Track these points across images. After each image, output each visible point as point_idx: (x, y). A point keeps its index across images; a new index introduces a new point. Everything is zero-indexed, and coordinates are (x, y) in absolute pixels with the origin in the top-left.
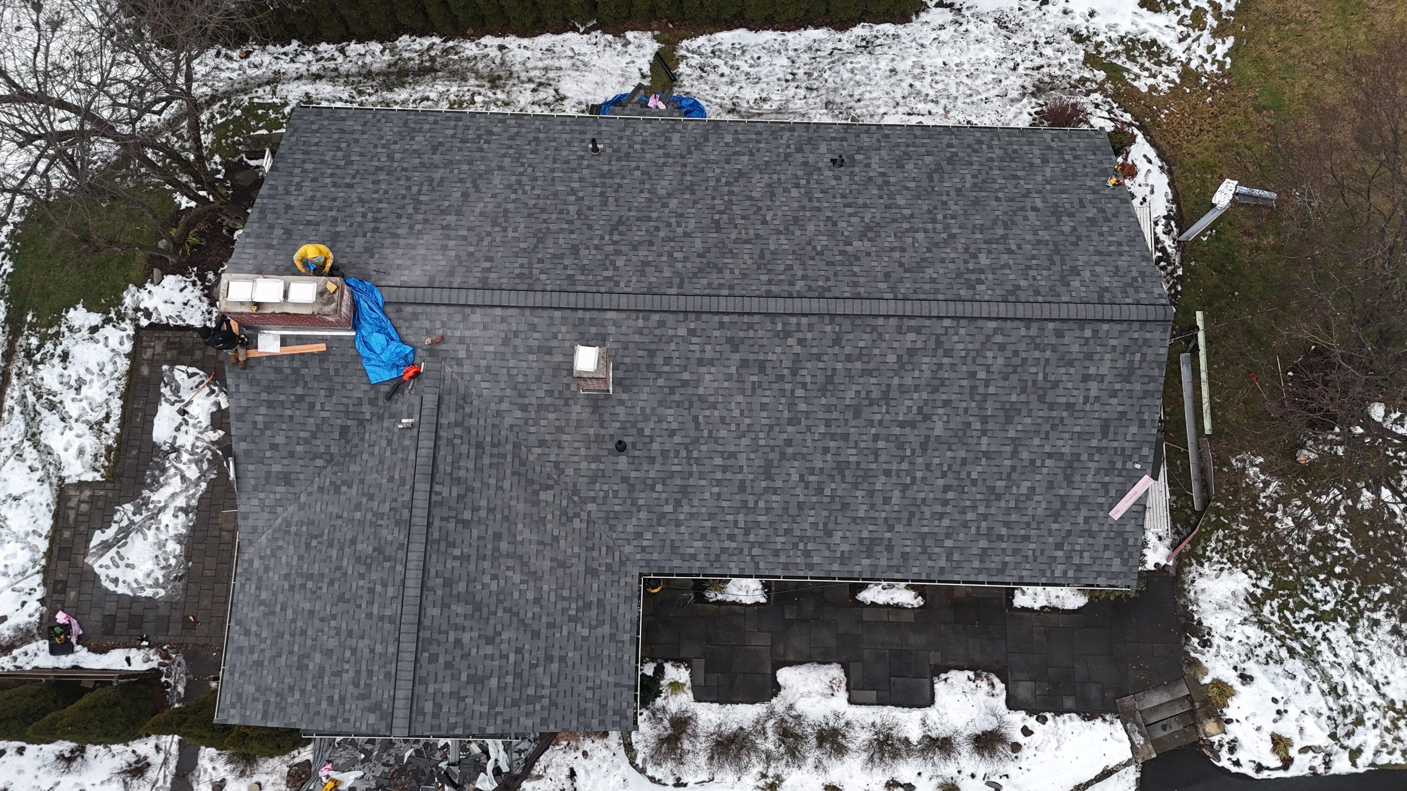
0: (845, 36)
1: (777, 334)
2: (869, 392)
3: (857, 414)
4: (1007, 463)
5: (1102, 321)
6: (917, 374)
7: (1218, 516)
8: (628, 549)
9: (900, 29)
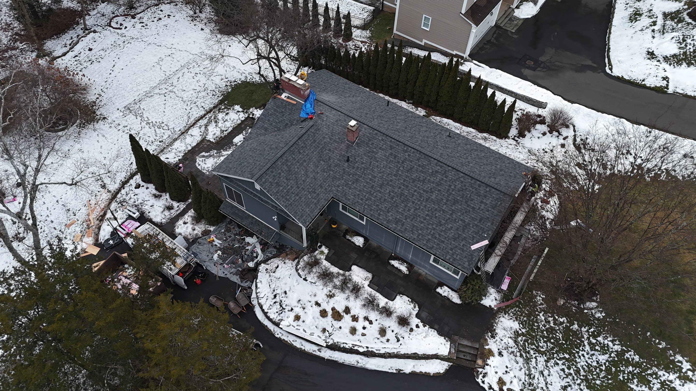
0: (480, 134)
1: (404, 150)
2: (420, 177)
3: (413, 182)
4: (448, 216)
5: (493, 188)
6: (435, 178)
7: (519, 304)
8: (334, 188)
9: (498, 140)
